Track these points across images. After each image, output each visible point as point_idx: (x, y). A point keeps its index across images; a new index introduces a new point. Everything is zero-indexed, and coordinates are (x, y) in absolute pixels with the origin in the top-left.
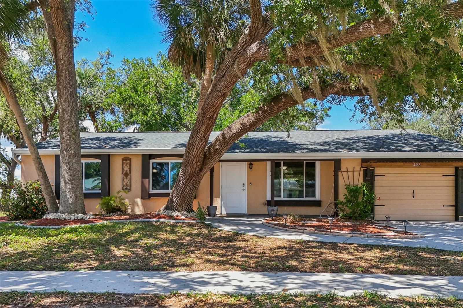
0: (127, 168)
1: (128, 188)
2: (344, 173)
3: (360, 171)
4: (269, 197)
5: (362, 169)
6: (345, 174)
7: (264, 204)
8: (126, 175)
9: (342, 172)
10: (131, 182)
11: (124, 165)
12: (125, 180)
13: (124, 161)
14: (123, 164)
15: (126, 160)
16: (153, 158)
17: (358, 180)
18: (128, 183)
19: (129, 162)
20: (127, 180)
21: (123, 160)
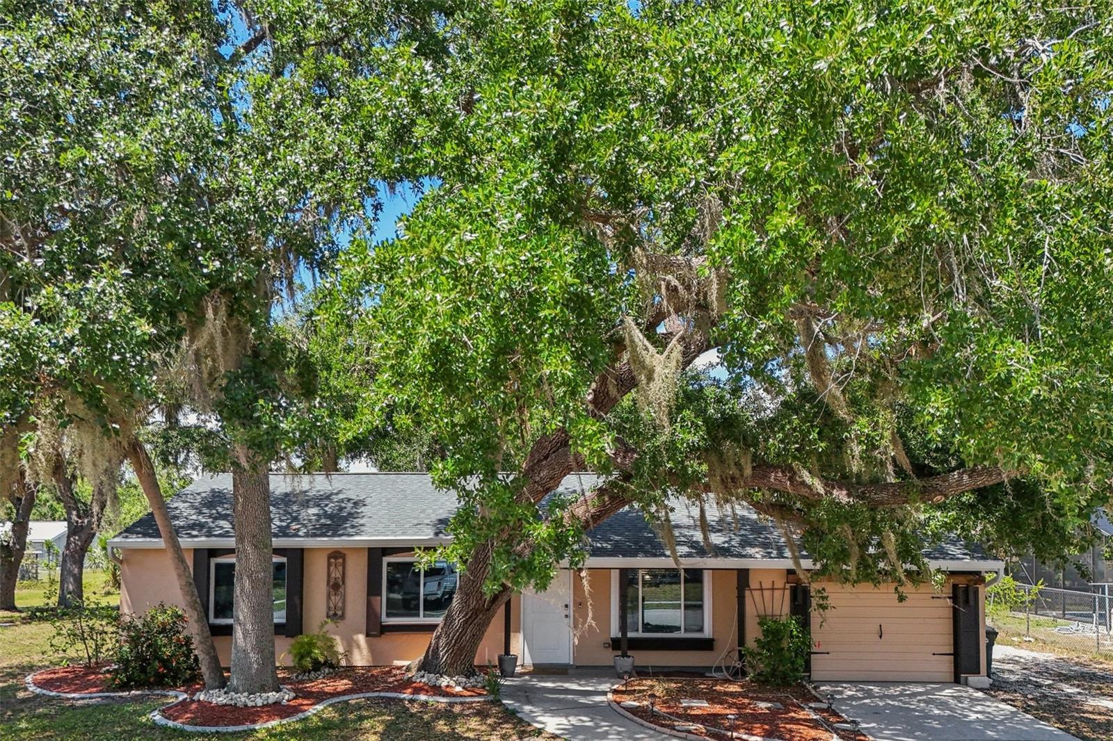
0: (336, 574)
1: (340, 613)
2: (755, 593)
3: (784, 589)
4: (615, 632)
5: (788, 586)
6: (757, 594)
7: (606, 646)
8: (336, 586)
9: (751, 590)
10: (344, 602)
11: (332, 568)
12: (333, 598)
13: (332, 560)
14: (329, 565)
15: (336, 558)
16: (390, 554)
17: (781, 605)
18: (340, 604)
19: (341, 560)
20: (338, 598)
21: (329, 557)
